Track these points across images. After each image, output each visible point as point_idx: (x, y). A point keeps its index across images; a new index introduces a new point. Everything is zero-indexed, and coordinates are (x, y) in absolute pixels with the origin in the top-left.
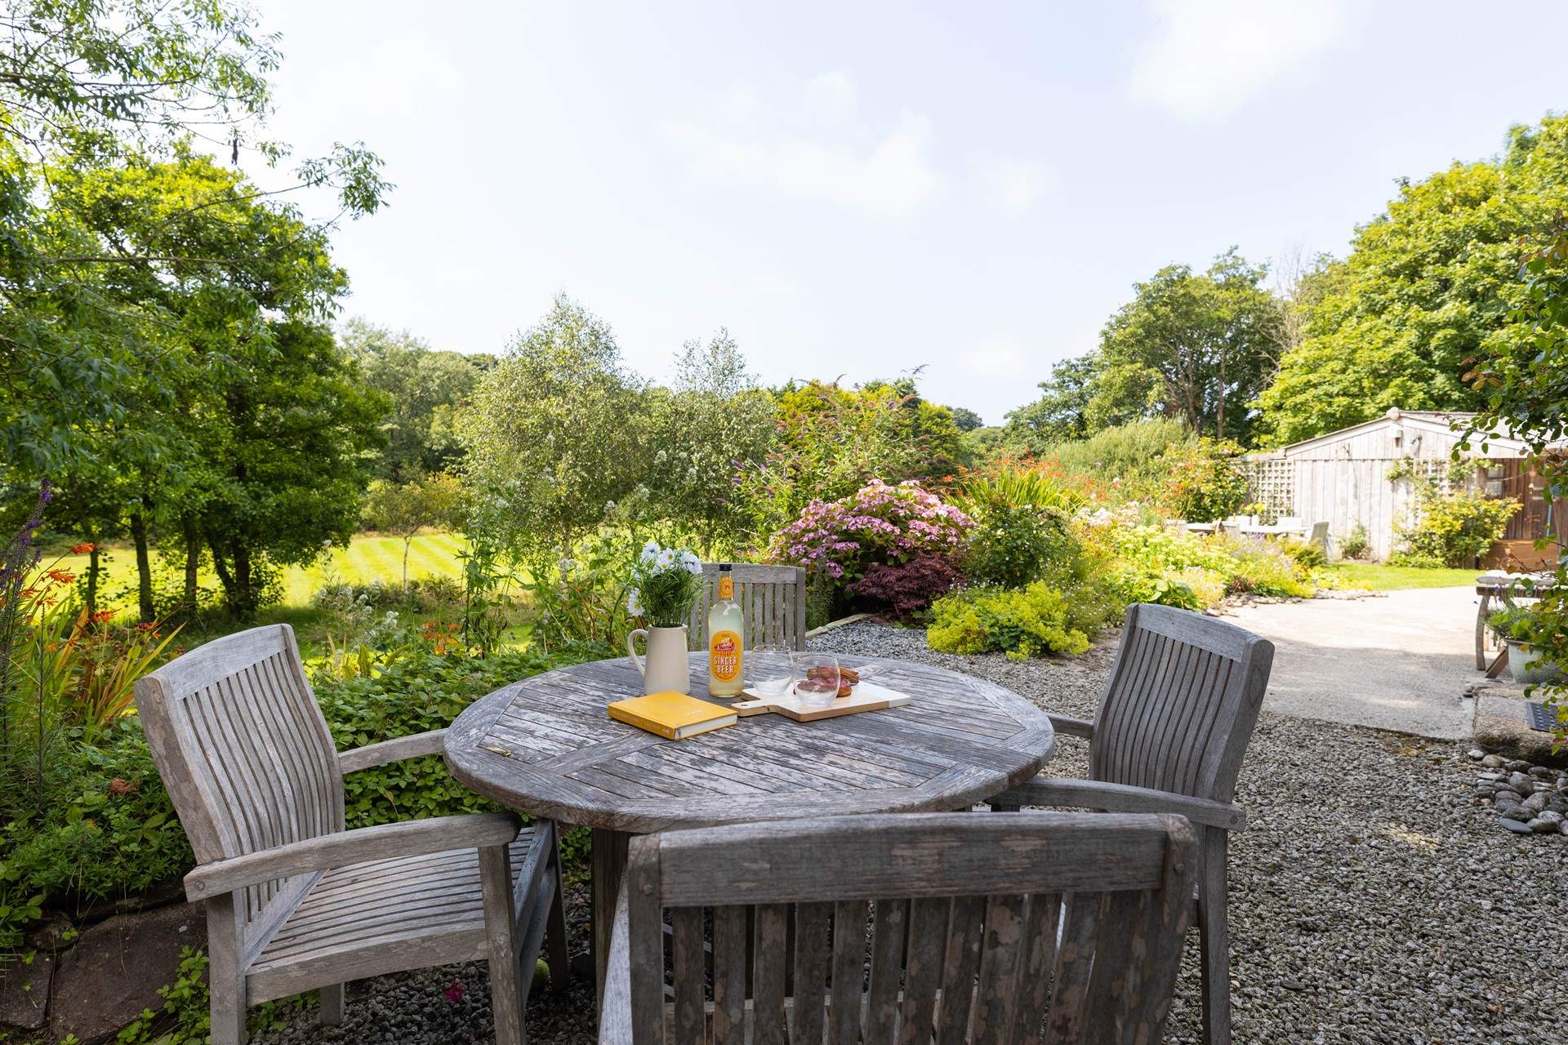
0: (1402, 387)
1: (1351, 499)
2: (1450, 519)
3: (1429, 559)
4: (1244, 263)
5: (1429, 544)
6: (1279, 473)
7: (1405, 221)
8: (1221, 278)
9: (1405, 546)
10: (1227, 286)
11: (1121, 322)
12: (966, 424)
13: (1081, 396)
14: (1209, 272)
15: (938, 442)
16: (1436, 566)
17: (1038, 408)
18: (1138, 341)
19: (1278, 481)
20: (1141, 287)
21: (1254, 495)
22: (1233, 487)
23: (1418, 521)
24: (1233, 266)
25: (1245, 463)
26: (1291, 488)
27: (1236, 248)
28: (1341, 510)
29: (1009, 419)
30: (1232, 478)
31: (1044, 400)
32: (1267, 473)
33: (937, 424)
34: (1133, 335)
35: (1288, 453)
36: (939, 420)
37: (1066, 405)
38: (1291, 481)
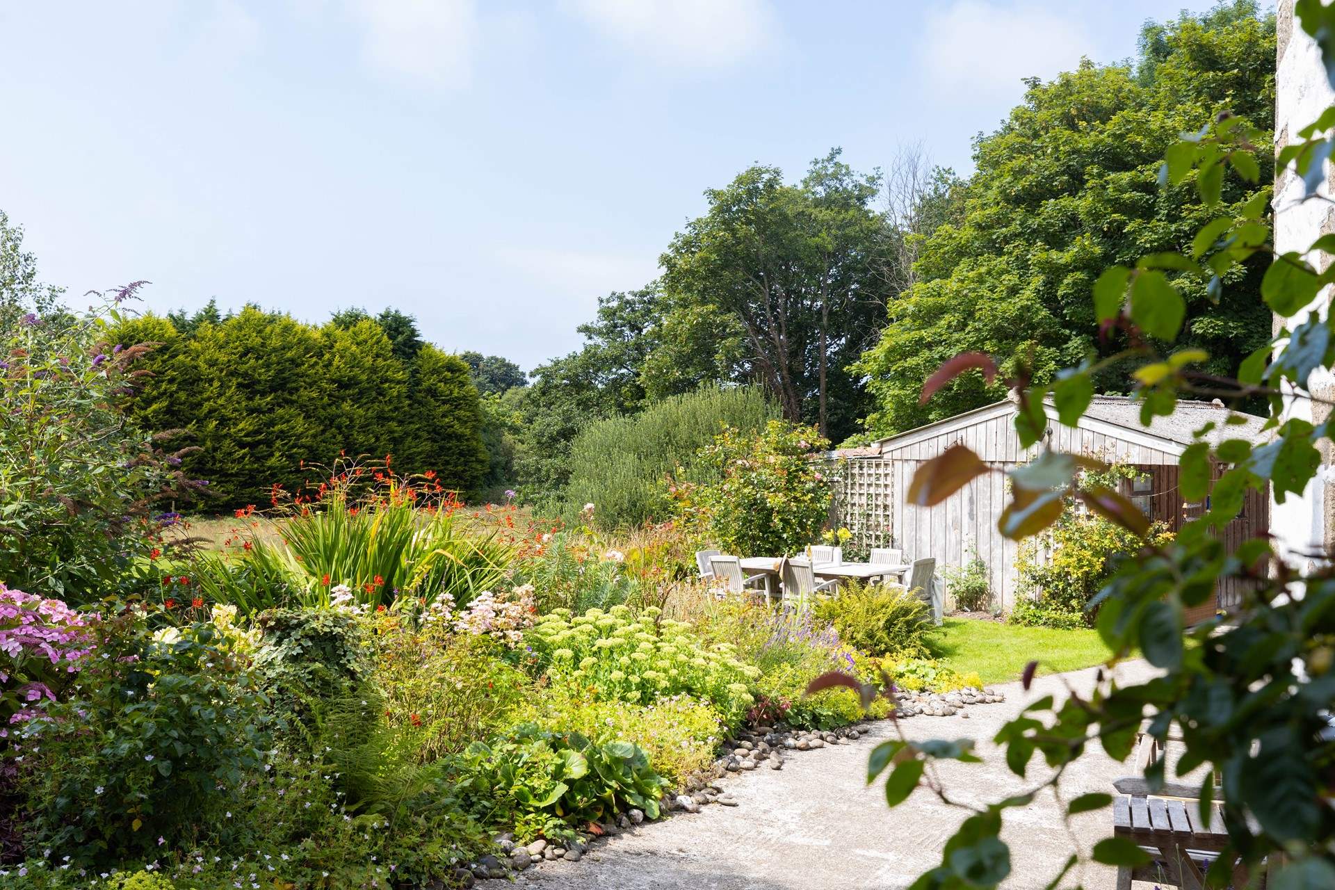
0: (1029, 352)
1: (966, 519)
2: (1088, 553)
3: (1064, 615)
4: (848, 173)
5: (1064, 590)
6: (873, 479)
7: (1030, 133)
8: (821, 191)
9: (1035, 593)
10: (827, 202)
11: (688, 245)
12: (503, 381)
13: (639, 347)
14: (805, 182)
15: (447, 407)
16: (1073, 624)
17: (578, 363)
18: (712, 272)
19: (872, 490)
20: (715, 194)
21: (841, 513)
22: (812, 500)
23: (1051, 554)
24: (835, 176)
25: (829, 461)
26: (889, 502)
27: (839, 151)
28: (953, 536)
29: (538, 378)
30: (810, 485)
31: (587, 351)
32: (857, 479)
33: (445, 381)
34: (705, 261)
35: (884, 450)
36: (449, 375)
37: (617, 361)
38: (889, 491)
